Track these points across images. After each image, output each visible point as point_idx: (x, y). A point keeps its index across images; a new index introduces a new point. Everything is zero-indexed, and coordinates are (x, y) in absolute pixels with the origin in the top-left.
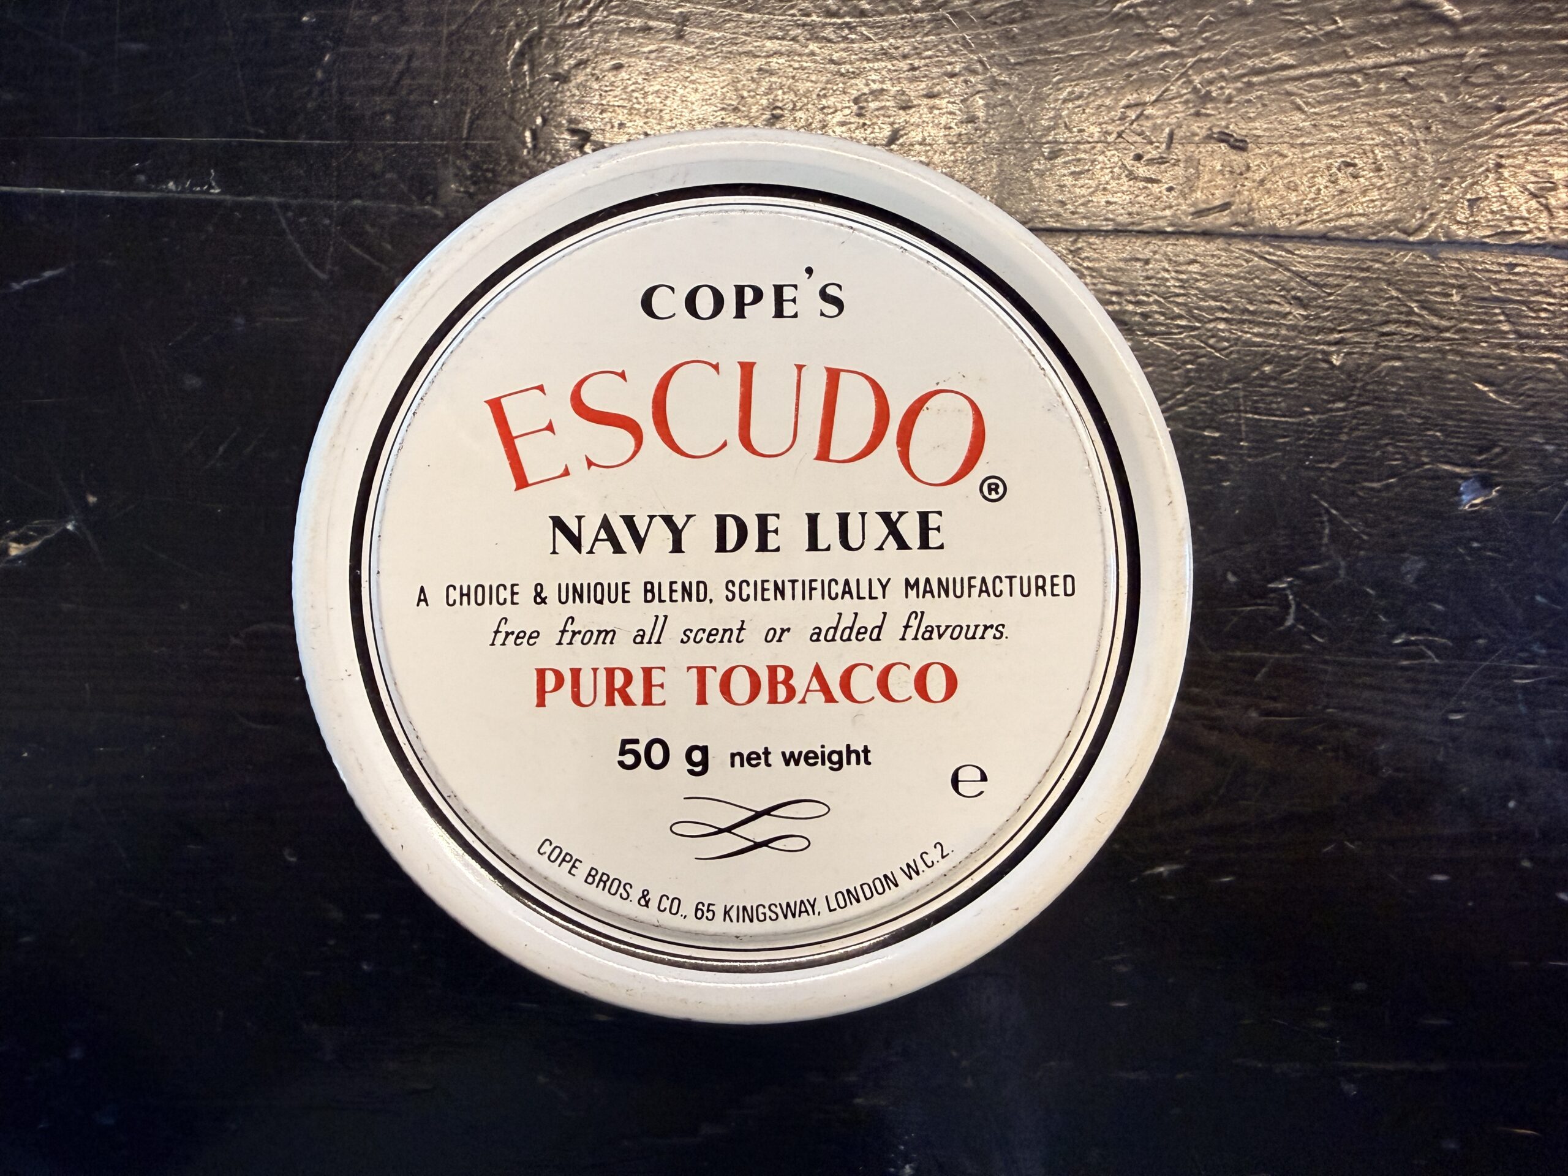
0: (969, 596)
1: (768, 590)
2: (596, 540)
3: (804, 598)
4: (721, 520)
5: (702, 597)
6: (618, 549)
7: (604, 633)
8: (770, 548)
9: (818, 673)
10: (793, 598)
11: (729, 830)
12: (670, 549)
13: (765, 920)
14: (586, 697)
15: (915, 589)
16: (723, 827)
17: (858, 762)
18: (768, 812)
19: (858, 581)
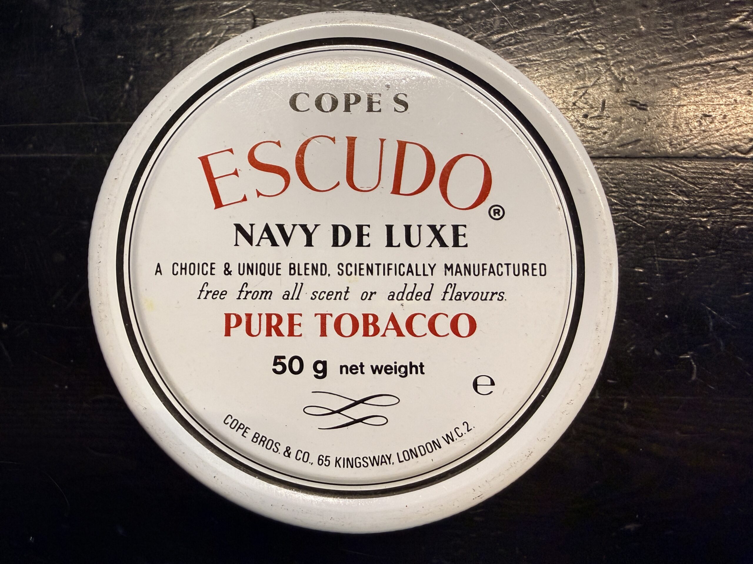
0: (483, 275)
1: (363, 269)
2: (261, 238)
3: (384, 274)
4: (335, 228)
5: (324, 273)
6: (274, 243)
7: (265, 293)
8: (364, 245)
9: (393, 319)
10: (378, 274)
11: (339, 412)
12: (305, 244)
13: (360, 466)
14: (254, 331)
15: (451, 270)
16: (335, 410)
17: (417, 373)
18: (362, 401)
19: (417, 265)
